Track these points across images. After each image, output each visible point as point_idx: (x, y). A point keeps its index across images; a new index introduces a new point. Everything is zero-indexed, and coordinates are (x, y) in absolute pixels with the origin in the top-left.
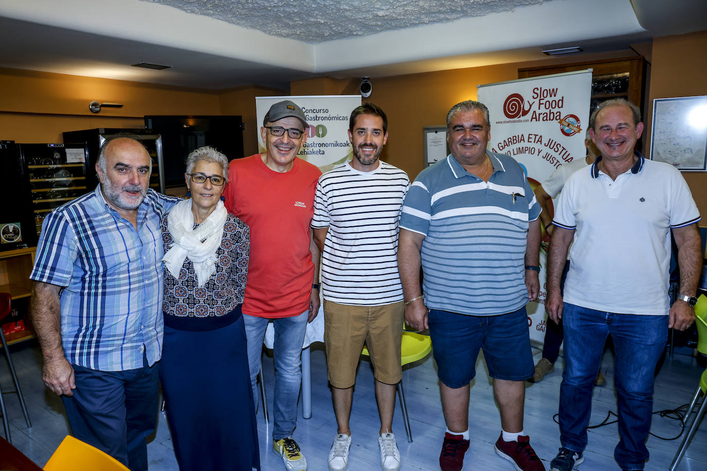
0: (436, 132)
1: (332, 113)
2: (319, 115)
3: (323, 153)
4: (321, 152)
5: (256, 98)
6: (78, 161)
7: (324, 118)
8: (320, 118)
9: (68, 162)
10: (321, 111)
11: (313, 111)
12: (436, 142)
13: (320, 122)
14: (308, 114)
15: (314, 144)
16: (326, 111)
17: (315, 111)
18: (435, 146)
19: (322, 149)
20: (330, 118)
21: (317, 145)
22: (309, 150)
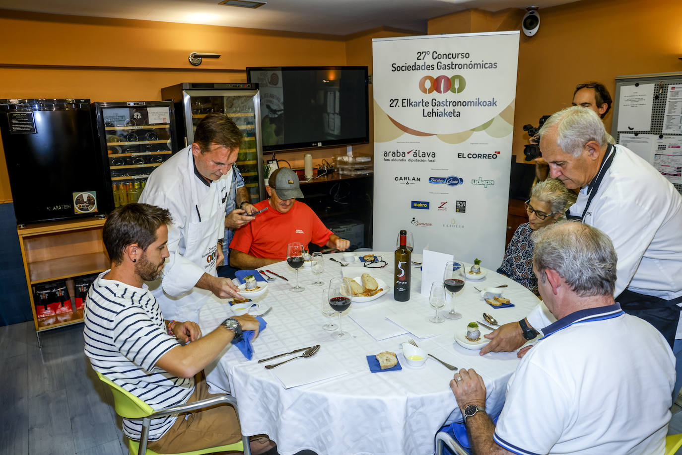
0: (637, 85)
1: (474, 59)
2: (456, 61)
3: (459, 115)
4: (456, 114)
5: (373, 40)
6: (162, 122)
7: (461, 66)
8: (457, 66)
10: (460, 56)
11: (447, 56)
12: (633, 100)
13: (457, 72)
14: (441, 60)
15: (447, 102)
16: (467, 55)
17: (450, 56)
18: (633, 106)
19: (457, 109)
20: (472, 66)
21: (451, 103)
22: (439, 111)
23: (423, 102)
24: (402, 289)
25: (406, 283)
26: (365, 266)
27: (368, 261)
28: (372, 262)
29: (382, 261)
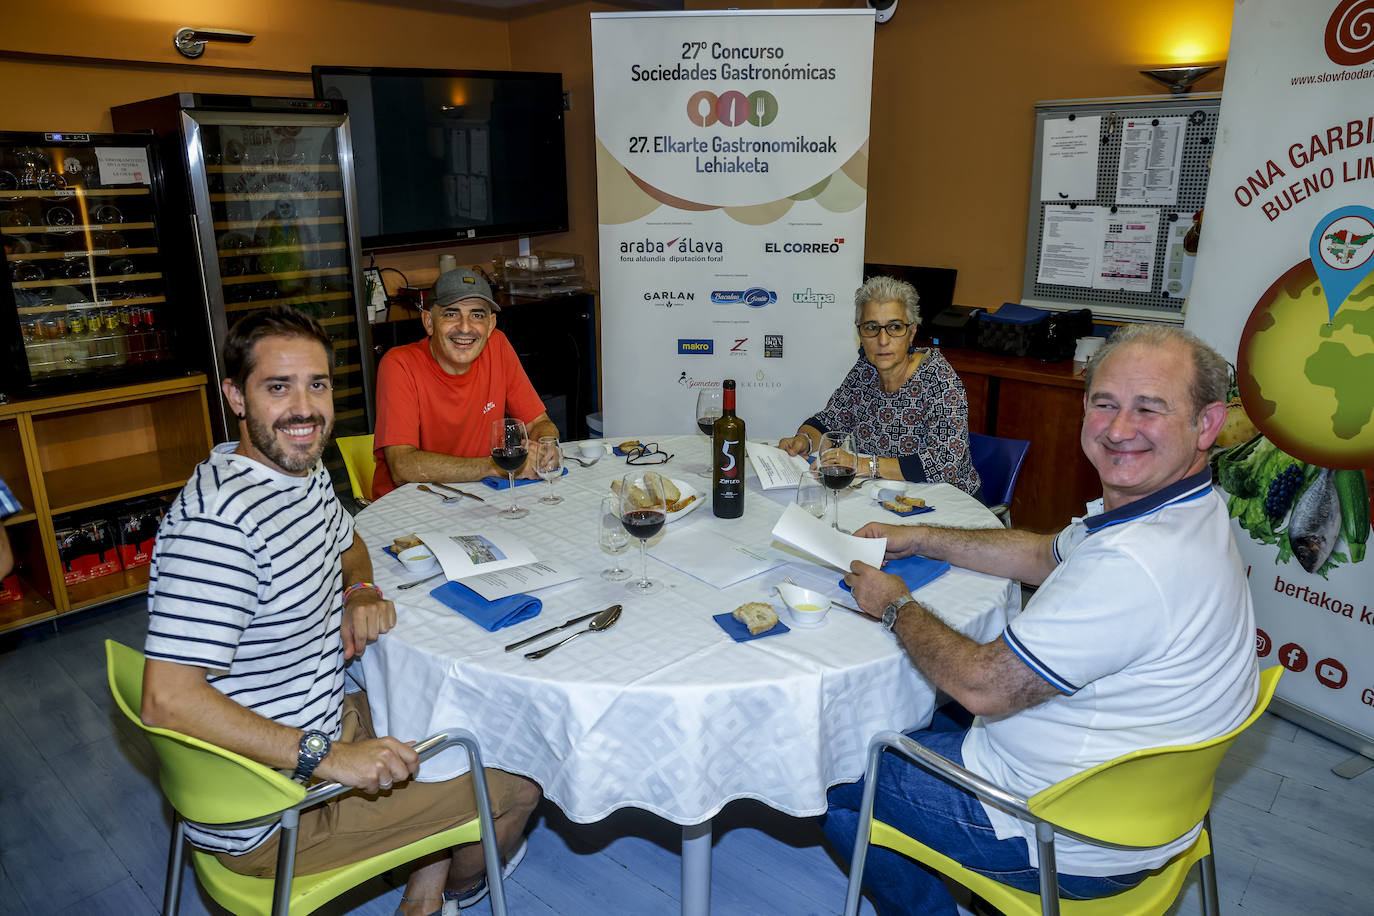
0: (1072, 118)
1: (793, 60)
2: (758, 63)
3: (765, 169)
4: (759, 167)
5: (593, 15)
6: (132, 180)
7: (769, 74)
8: (760, 73)
9: (103, 183)
10: (765, 53)
11: (741, 53)
12: (1068, 146)
13: (760, 84)
14: (729, 61)
15: (741, 143)
16: (778, 53)
17: (747, 53)
18: (1066, 155)
19: (763, 156)
20: (788, 74)
21: (751, 146)
22: (727, 161)
23: (695, 143)
24: (731, 493)
25: (738, 481)
26: (628, 463)
27: (633, 454)
28: (641, 454)
29: (658, 452)
